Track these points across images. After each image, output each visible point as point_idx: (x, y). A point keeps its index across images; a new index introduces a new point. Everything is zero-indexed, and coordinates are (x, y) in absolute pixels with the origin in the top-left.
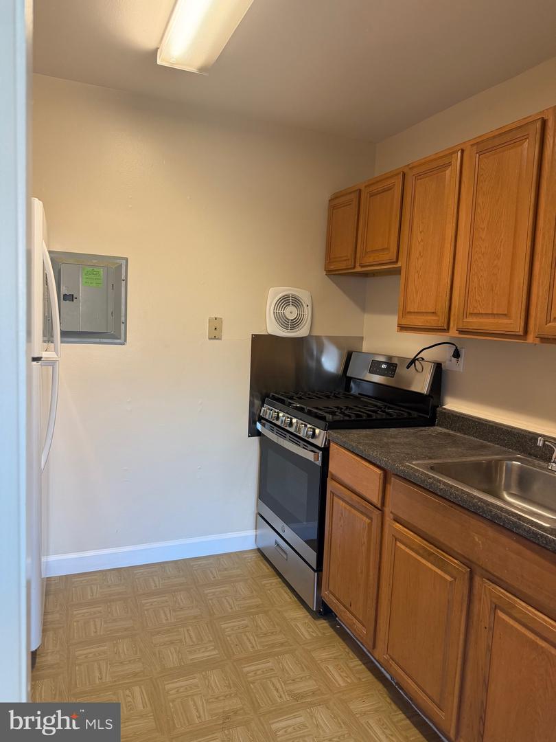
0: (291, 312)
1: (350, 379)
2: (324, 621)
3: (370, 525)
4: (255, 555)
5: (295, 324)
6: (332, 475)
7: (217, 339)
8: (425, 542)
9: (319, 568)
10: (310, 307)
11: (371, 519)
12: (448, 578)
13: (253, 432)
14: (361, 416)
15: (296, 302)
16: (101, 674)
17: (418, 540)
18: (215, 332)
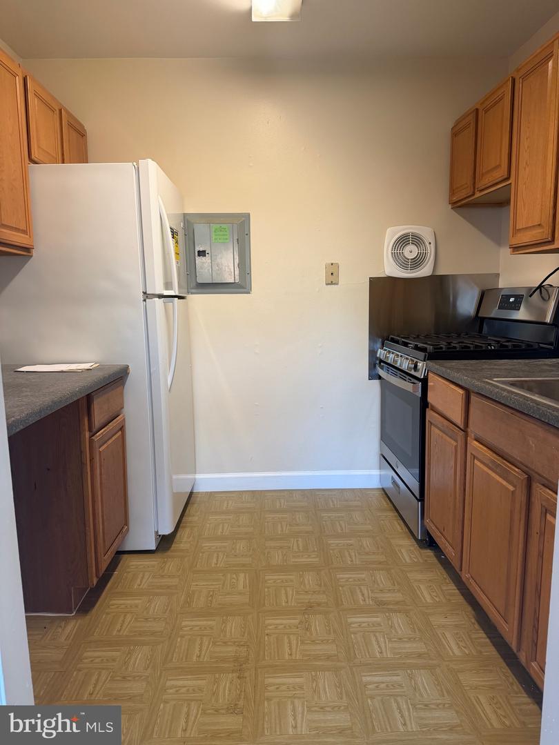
0: (411, 252)
1: (483, 319)
2: (429, 551)
3: (456, 447)
4: (377, 493)
5: (417, 263)
6: (432, 406)
7: (334, 284)
8: (495, 455)
9: (421, 498)
10: (433, 245)
11: (456, 441)
12: (511, 488)
13: (373, 376)
14: (469, 347)
15: (416, 240)
16: (217, 561)
17: (489, 454)
18: (332, 277)
